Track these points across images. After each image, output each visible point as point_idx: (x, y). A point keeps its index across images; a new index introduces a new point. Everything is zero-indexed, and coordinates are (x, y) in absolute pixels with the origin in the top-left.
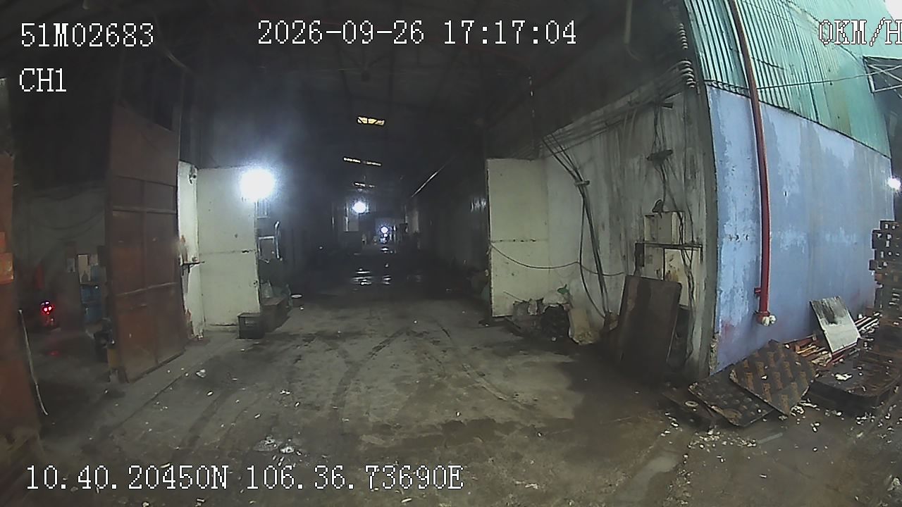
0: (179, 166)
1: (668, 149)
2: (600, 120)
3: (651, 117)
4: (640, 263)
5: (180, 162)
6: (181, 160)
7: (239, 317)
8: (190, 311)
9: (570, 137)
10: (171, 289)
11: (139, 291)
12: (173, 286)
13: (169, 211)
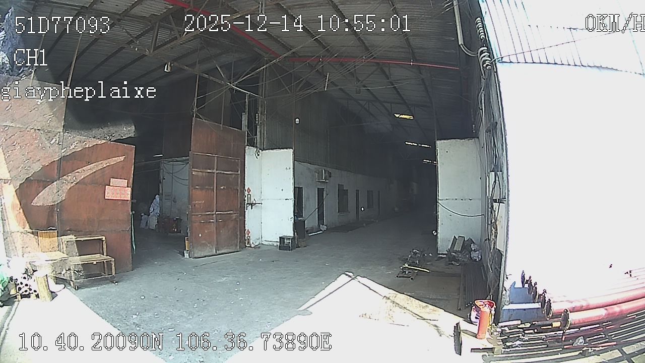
0: (246, 149)
5: (248, 147)
7: (280, 238)
8: (250, 231)
10: (232, 215)
11: (209, 213)
12: (235, 213)
13: (233, 173)
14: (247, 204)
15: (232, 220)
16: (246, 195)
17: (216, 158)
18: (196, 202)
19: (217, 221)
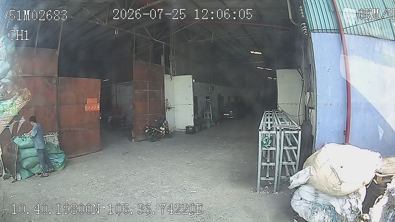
1: (310, 64)
5: (165, 75)
6: (165, 74)
7: (186, 127)
11: (145, 115)
12: (160, 114)
13: (158, 91)
14: (166, 108)
16: (166, 103)
17: (148, 83)
18: (138, 109)
19: (150, 119)
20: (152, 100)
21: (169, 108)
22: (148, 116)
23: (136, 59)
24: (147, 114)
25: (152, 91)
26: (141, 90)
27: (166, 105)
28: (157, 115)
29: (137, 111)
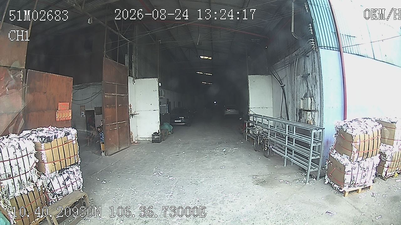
1: (309, 73)
2: (288, 61)
3: (303, 61)
4: (300, 118)
5: (129, 77)
7: (152, 134)
8: (132, 132)
9: (279, 67)
10: (125, 123)
11: (114, 123)
12: (126, 122)
13: (125, 95)
14: (130, 115)
15: (125, 127)
16: (129, 109)
17: (116, 86)
18: (107, 116)
19: (118, 128)
20: (120, 105)
21: (132, 115)
22: (117, 125)
23: (106, 57)
24: (115, 122)
25: (120, 95)
26: (110, 94)
27: (129, 111)
28: (124, 123)
29: (107, 119)
